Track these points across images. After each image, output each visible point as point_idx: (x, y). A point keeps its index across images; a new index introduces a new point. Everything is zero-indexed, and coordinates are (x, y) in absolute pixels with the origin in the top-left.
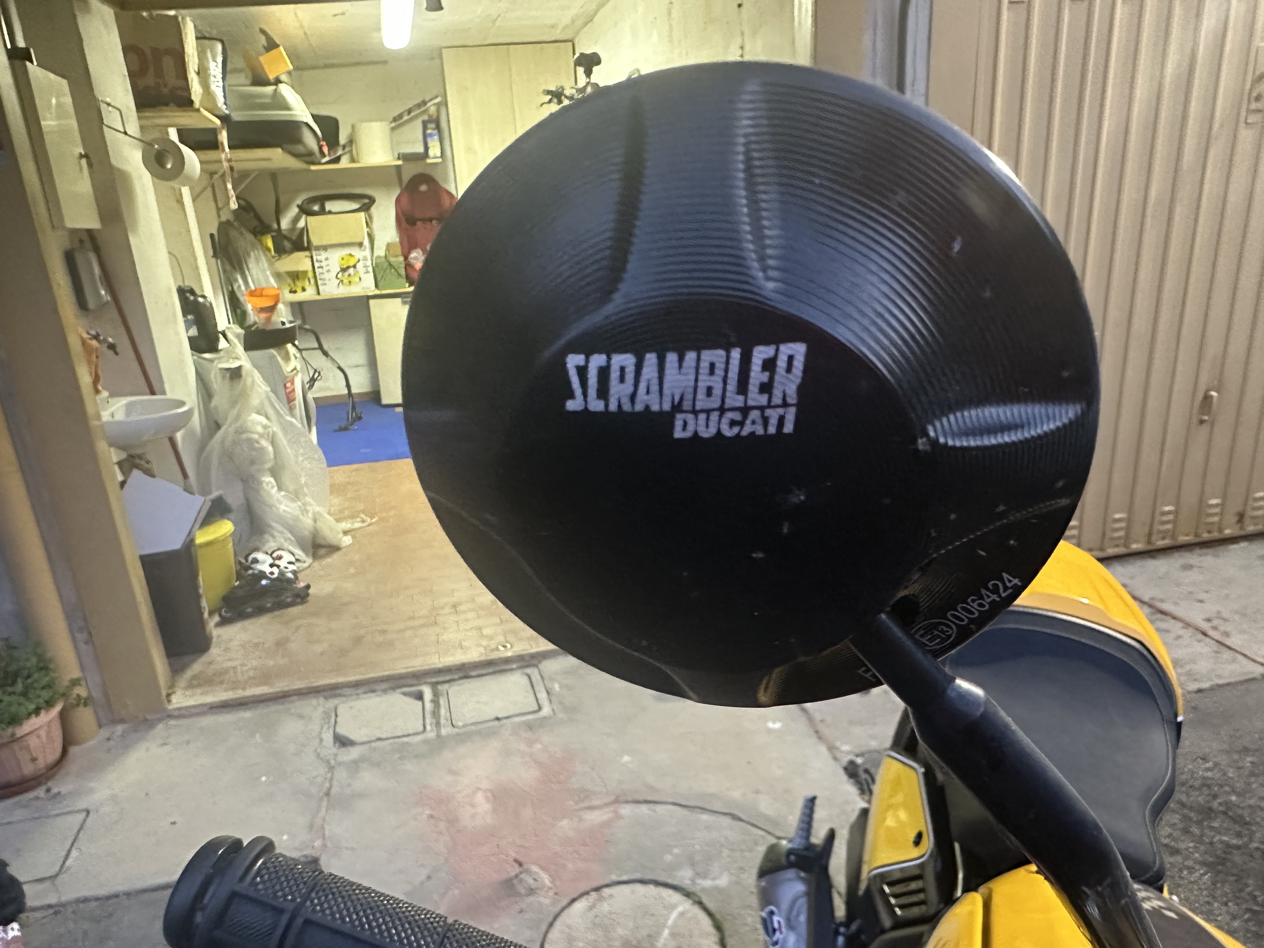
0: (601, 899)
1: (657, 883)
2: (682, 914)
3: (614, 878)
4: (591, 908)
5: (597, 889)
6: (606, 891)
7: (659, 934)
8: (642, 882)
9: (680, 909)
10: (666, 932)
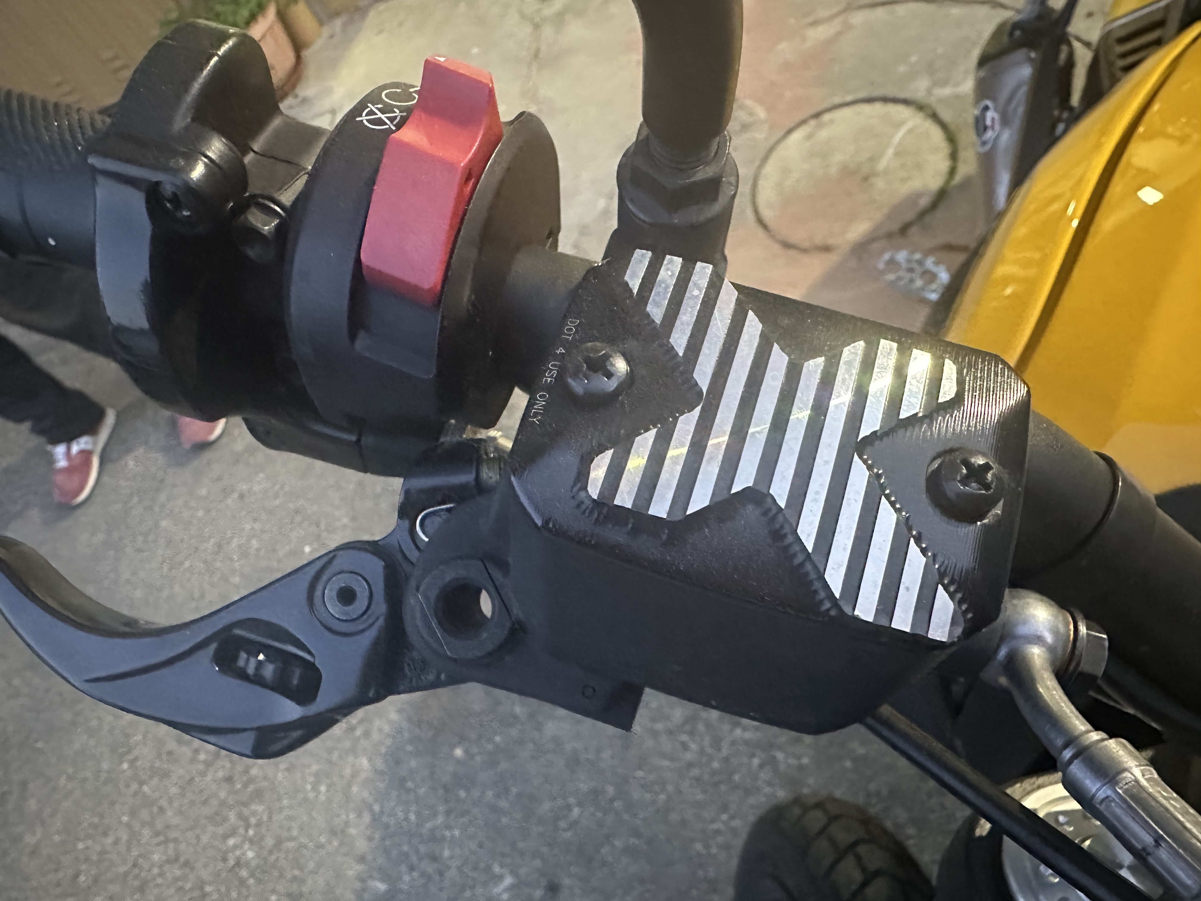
0: (820, 126)
1: (885, 100)
2: (910, 131)
3: (837, 100)
4: (809, 137)
5: (817, 115)
6: (827, 117)
7: (882, 155)
8: (869, 100)
9: (910, 124)
10: (890, 152)
